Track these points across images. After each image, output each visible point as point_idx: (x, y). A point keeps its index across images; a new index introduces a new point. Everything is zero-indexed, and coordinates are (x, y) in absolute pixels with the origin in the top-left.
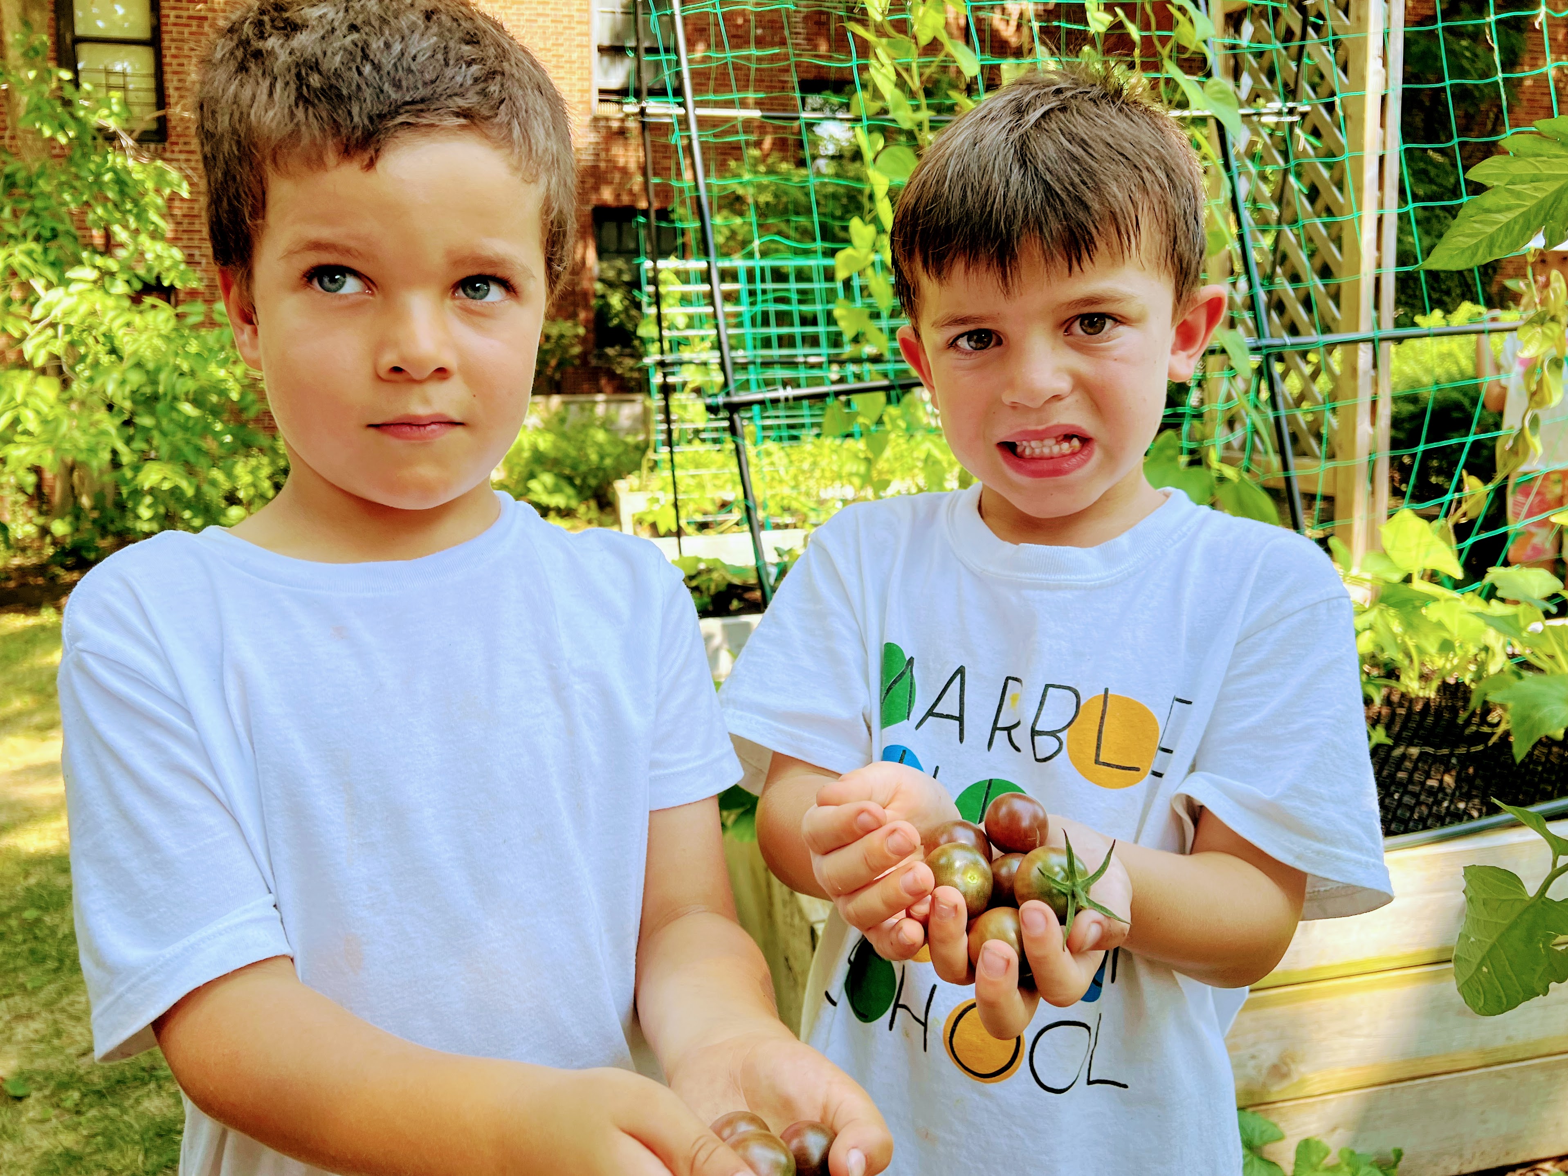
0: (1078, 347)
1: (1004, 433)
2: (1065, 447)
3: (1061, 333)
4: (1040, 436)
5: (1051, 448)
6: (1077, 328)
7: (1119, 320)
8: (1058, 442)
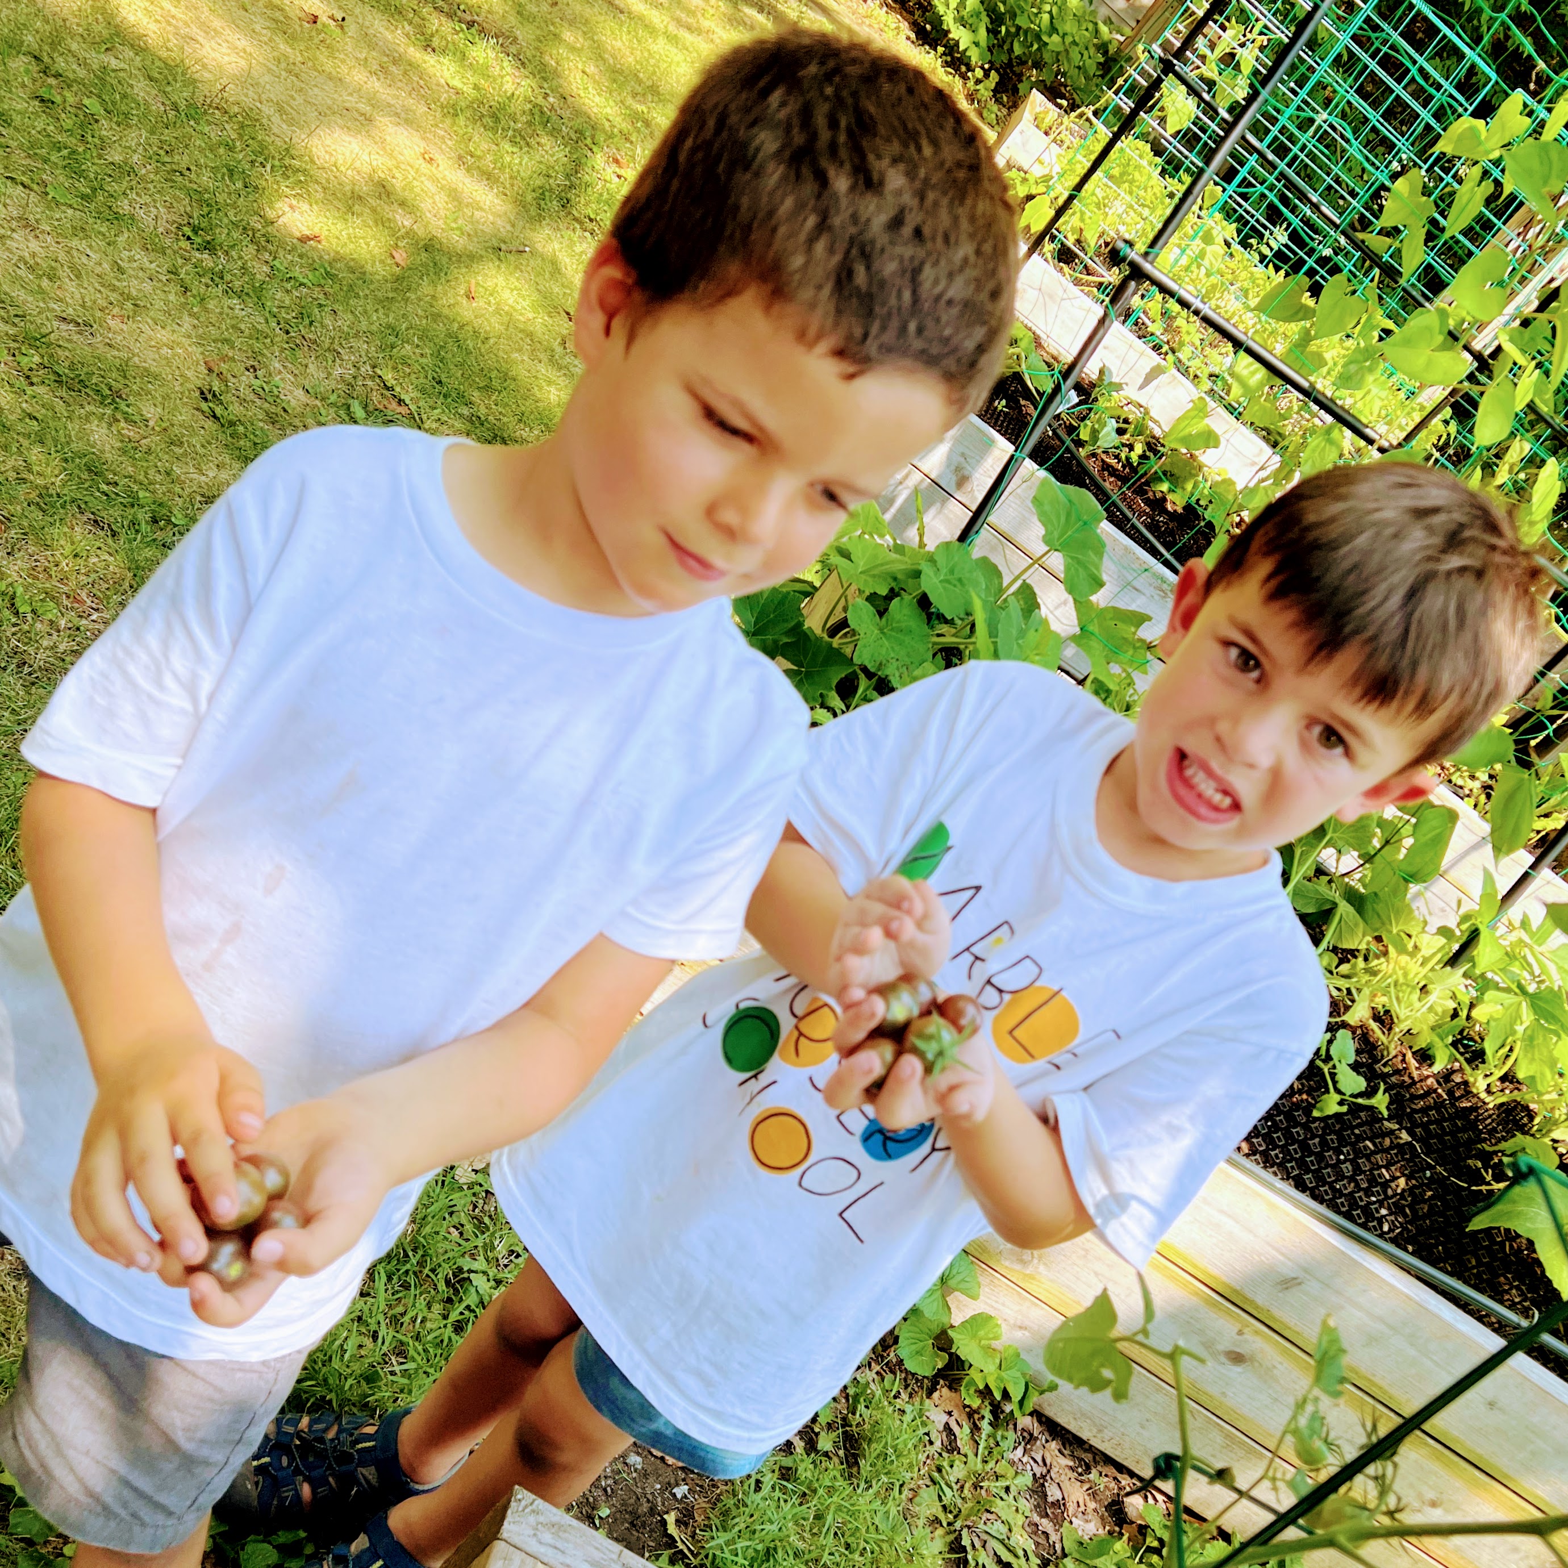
0: (1304, 745)
1: (1189, 745)
2: (1217, 798)
3: (1304, 723)
4: (1210, 774)
5: (1208, 789)
6: (1317, 730)
7: (1348, 753)
8: (1217, 790)
